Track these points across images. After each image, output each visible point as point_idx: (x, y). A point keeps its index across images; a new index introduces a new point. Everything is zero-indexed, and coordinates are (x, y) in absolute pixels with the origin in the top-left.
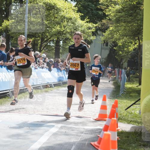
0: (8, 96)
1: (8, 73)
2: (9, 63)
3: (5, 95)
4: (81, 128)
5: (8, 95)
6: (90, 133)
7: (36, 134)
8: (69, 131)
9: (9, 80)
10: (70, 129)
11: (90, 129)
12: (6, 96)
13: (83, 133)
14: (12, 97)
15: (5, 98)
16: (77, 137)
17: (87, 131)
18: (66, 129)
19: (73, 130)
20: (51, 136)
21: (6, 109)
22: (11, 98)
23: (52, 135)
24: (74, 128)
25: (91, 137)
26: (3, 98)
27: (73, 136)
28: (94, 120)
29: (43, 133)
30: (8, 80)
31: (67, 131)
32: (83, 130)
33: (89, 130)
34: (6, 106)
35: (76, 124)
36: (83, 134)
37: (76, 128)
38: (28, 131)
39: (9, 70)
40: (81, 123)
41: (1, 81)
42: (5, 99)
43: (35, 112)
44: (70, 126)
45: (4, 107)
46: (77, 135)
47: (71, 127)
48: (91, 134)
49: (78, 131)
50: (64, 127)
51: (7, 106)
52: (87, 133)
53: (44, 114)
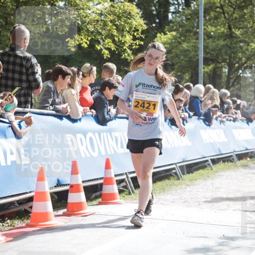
0: (174, 175)
3: (168, 173)
5: (174, 173)
7: (238, 247)
9: (173, 146)
12: (171, 175)
14: (181, 177)
15: (169, 179)
21: (174, 199)
22: (179, 179)
26: (166, 179)
30: (171, 146)
34: (173, 195)
38: (223, 242)
42: (169, 181)
43: (230, 206)
45: (169, 196)
51: (174, 193)
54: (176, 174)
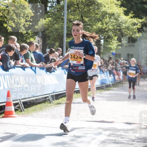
1: (47, 76)
2: (48, 65)
4: (132, 136)
5: (48, 99)
6: (142, 142)
7: (82, 142)
8: (119, 139)
9: (48, 84)
10: (120, 137)
11: (143, 137)
12: (46, 101)
13: (135, 141)
14: (52, 102)
16: (129, 145)
17: (139, 139)
18: (115, 137)
19: (123, 138)
20: (99, 144)
21: (47, 114)
22: (50, 103)
23: (101, 143)
24: (124, 135)
25: (144, 146)
26: (43, 103)
27: (124, 145)
28: (146, 127)
29: (91, 141)
31: (117, 139)
32: (134, 138)
33: (141, 138)
35: (125, 131)
36: (134, 143)
37: (126, 136)
38: (74, 139)
39: (48, 73)
40: (131, 130)
42: (45, 104)
43: (79, 118)
44: (119, 133)
45: (45, 112)
46: (128, 144)
47: (120, 135)
48: (145, 142)
49: (128, 139)
50: (113, 134)
51: (47, 111)
52: (140, 142)
53: (89, 120)
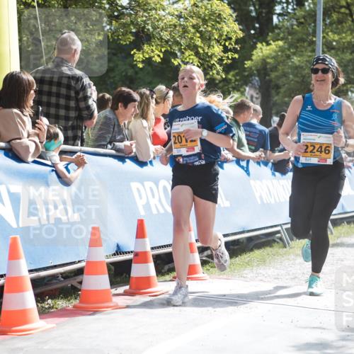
0: (278, 240)
1: (275, 181)
2: (277, 154)
3: (269, 239)
5: (278, 238)
9: (278, 201)
12: (274, 241)
14: (288, 244)
15: (271, 246)
21: (278, 275)
22: (285, 247)
26: (267, 246)
30: (275, 200)
34: (277, 269)
39: (277, 174)
41: (259, 202)
42: (271, 249)
45: (272, 270)
51: (279, 266)
54: (281, 239)
